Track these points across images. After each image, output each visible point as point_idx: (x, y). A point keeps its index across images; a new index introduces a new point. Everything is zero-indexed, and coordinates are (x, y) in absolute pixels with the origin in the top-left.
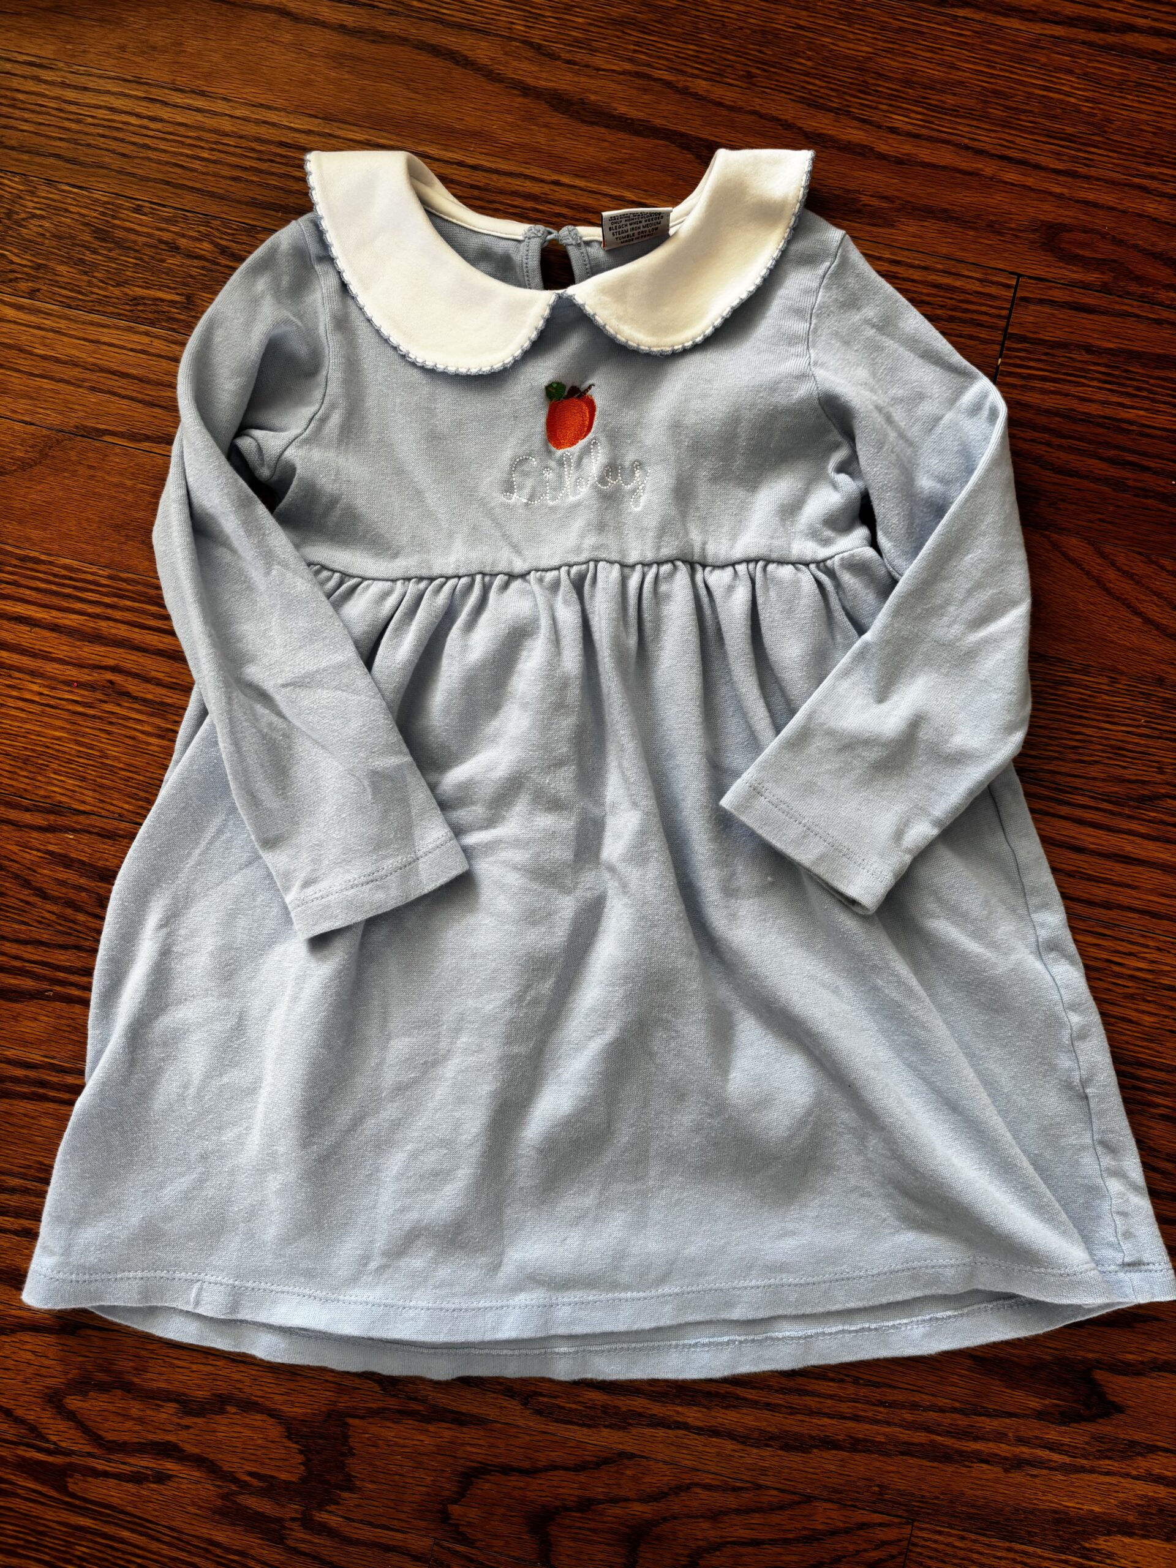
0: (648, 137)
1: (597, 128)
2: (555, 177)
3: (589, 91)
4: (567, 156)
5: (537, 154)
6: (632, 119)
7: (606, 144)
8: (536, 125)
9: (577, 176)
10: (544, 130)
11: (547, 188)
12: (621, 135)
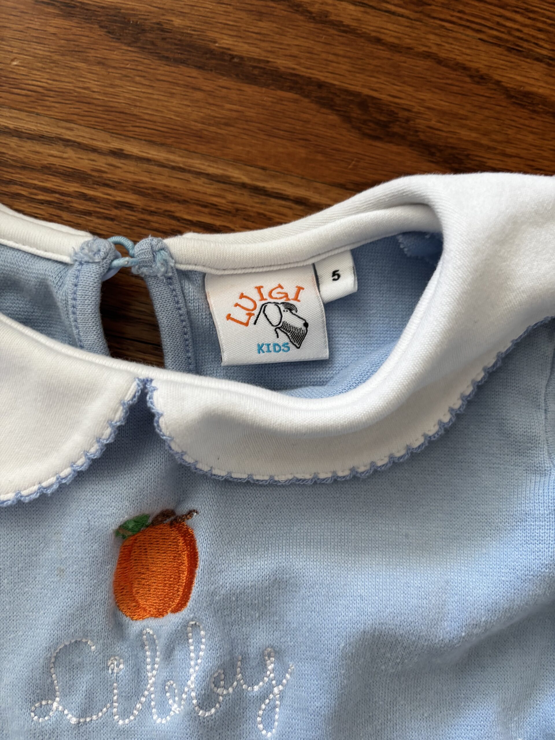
0: (267, 86)
1: (183, 69)
2: (116, 144)
3: (172, 11)
4: (135, 111)
5: (85, 107)
6: (241, 58)
7: (198, 95)
8: (85, 61)
9: (152, 143)
10: (97, 68)
11: (101, 162)
12: (223, 81)
